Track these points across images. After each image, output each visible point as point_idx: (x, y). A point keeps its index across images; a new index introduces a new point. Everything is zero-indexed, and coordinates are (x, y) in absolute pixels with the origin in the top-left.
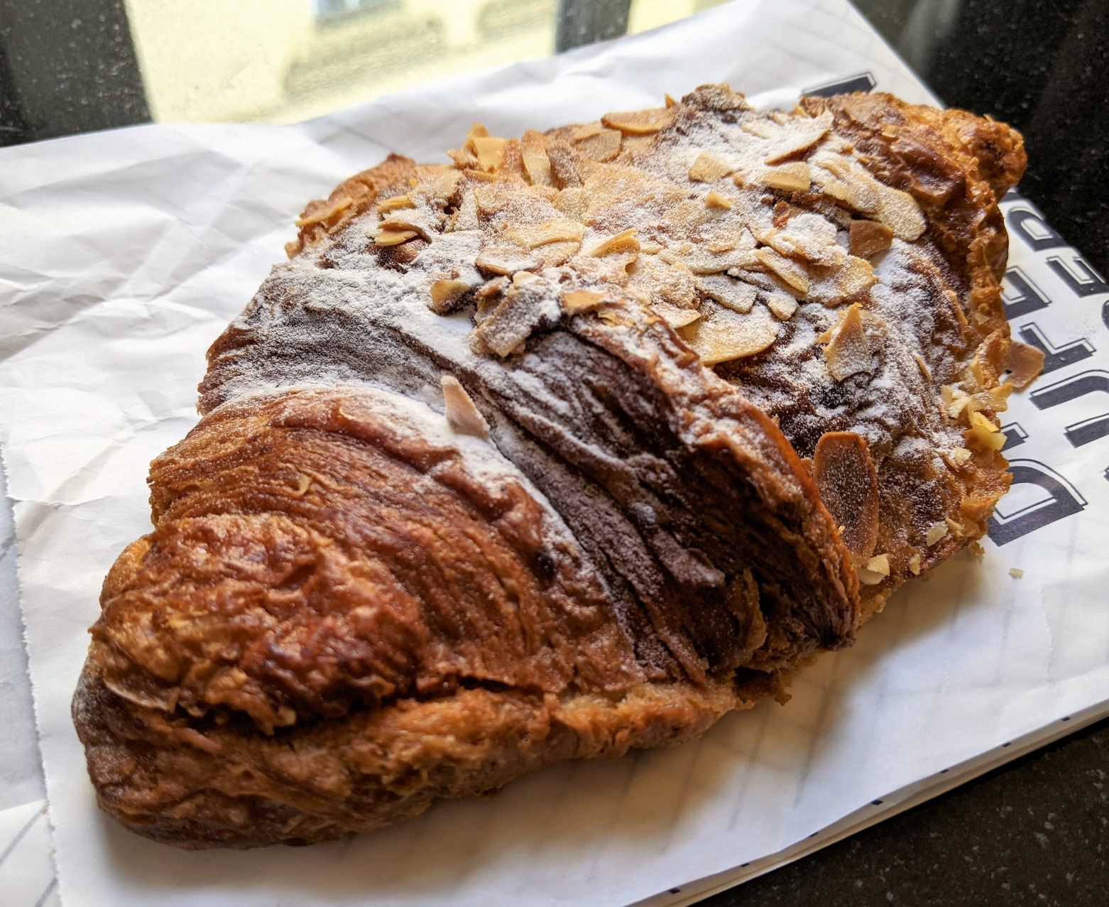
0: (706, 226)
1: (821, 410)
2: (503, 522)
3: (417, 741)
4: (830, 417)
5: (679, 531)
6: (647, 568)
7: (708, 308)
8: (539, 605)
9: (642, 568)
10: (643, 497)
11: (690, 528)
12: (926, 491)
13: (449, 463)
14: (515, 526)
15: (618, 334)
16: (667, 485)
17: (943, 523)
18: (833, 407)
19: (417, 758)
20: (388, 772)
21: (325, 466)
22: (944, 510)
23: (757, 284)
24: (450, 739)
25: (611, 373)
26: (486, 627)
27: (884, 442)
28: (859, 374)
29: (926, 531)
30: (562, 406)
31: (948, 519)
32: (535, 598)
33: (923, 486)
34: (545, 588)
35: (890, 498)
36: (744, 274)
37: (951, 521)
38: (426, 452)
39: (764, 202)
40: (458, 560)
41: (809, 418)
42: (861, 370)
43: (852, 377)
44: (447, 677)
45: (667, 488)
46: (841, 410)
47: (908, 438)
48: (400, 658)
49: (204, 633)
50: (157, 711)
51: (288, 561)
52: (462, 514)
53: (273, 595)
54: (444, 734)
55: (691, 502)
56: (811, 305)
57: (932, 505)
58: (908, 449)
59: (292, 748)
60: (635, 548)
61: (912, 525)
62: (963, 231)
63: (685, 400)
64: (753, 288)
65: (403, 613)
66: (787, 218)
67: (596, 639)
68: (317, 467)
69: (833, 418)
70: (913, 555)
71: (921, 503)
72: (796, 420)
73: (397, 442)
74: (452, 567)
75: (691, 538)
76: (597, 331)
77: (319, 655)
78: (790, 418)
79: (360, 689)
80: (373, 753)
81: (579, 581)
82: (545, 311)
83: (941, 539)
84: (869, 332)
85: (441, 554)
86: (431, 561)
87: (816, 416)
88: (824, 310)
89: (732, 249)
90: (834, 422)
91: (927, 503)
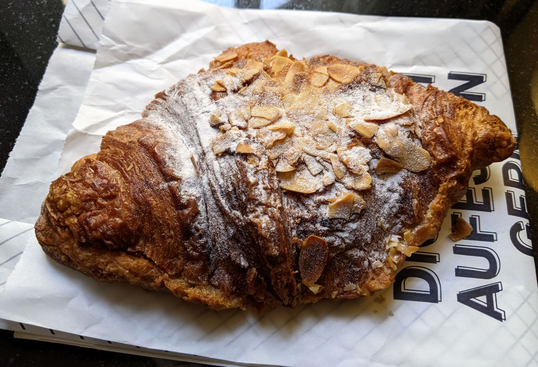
0: (322, 135)
1: (318, 225)
2: (180, 212)
3: (117, 267)
4: (319, 229)
5: (240, 243)
6: (225, 249)
7: (301, 167)
8: (179, 244)
9: (224, 248)
10: (232, 226)
11: (243, 244)
12: (354, 271)
13: (176, 182)
14: (183, 215)
15: (248, 168)
16: (240, 227)
17: (355, 285)
18: (324, 226)
19: (114, 272)
20: (105, 271)
21: (140, 164)
22: (358, 281)
23: (324, 167)
24: (127, 271)
25: (238, 180)
26: (158, 243)
27: (341, 247)
28: (341, 219)
29: (347, 284)
30: (221, 181)
31: (357, 285)
32: (178, 242)
33: (354, 269)
34: (184, 240)
35: (337, 267)
36: (321, 161)
37: (358, 286)
38: (171, 175)
39: (350, 135)
40: (159, 217)
41: (312, 226)
42: (343, 217)
43: (338, 218)
44: (138, 252)
45: (240, 228)
46: (326, 228)
47: (356, 249)
48: (124, 240)
49: (73, 202)
50: (53, 217)
51: (110, 191)
52: (169, 203)
53: (100, 200)
54: (126, 269)
55: (247, 236)
56: (340, 184)
57: (354, 277)
58: (353, 253)
59: (83, 248)
60: (224, 241)
61: (342, 279)
62: (443, 177)
63: (257, 202)
64: (322, 167)
65: (131, 226)
66: (354, 146)
67: (195, 264)
68: (137, 162)
69: (321, 230)
70: (336, 290)
71: (350, 274)
72: (307, 224)
73: (164, 167)
74: (156, 218)
75: (243, 247)
76: (242, 163)
77: (98, 227)
78: (305, 222)
79: (105, 243)
80: (103, 263)
81: (197, 243)
82: (231, 147)
83: (350, 291)
84: (355, 205)
85: (154, 213)
86: (150, 213)
87: (315, 226)
88: (344, 188)
89: (323, 149)
90: (320, 232)
91: (352, 275)
